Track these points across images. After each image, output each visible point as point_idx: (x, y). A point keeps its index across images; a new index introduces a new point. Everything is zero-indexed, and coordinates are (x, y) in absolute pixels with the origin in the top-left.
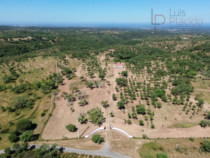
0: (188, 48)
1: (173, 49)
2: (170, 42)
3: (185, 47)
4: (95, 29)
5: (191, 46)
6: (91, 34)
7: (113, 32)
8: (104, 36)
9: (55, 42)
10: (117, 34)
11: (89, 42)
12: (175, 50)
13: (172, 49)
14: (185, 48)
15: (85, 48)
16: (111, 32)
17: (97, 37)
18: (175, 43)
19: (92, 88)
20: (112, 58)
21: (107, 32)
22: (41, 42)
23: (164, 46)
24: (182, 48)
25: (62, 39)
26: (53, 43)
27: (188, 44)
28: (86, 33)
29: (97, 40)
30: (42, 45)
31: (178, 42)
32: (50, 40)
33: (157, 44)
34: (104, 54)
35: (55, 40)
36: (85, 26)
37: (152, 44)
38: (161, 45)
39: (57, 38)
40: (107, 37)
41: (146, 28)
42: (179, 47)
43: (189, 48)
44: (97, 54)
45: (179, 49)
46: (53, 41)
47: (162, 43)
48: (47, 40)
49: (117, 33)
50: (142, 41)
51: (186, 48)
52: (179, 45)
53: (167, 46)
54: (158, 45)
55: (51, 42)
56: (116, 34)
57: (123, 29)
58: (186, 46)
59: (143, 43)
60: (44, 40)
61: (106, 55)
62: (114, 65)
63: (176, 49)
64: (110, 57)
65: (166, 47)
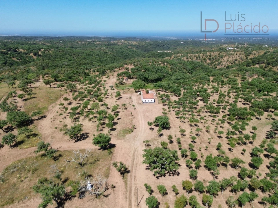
1: (219, 64)
2: (212, 54)
3: (236, 60)
7: (130, 42)
8: (116, 47)
9: (40, 56)
10: (135, 45)
11: (94, 55)
12: (222, 65)
13: (217, 63)
16: (126, 42)
21: (121, 42)
23: (204, 59)
24: (232, 62)
25: (50, 51)
26: (35, 57)
27: (240, 56)
29: (106, 53)
30: (16, 60)
32: (31, 52)
33: (195, 57)
34: (115, 74)
35: (40, 53)
37: (187, 56)
38: (200, 57)
39: (43, 50)
40: (120, 49)
42: (228, 61)
45: (228, 64)
46: (35, 54)
47: (201, 55)
48: (26, 54)
49: (134, 43)
50: (171, 54)
53: (209, 59)
54: (195, 58)
55: (33, 55)
56: (134, 44)
57: (143, 39)
59: (173, 55)
60: (21, 52)
61: (119, 75)
62: (135, 98)
63: (224, 64)
64: (125, 78)
65: (208, 61)
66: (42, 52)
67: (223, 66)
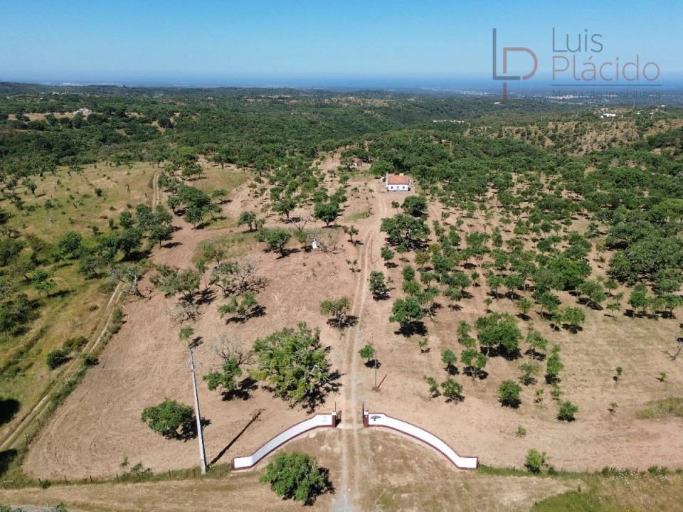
0: (626, 142)
1: (574, 148)
2: (560, 125)
3: (614, 140)
4: (307, 93)
5: (636, 135)
6: (295, 106)
7: (369, 101)
8: (336, 111)
9: (171, 126)
10: (380, 108)
11: (286, 127)
12: (581, 150)
13: (569, 146)
14: (613, 144)
15: (272, 142)
16: (358, 100)
17: (315, 113)
18: (580, 128)
19: (285, 254)
20: (364, 164)
21: (348, 101)
22: (124, 127)
23: (540, 138)
24: (605, 144)
25: (194, 117)
26: (162, 130)
27: (625, 131)
28: (278, 103)
29: (312, 123)
30: (125, 134)
31: (589, 124)
32: (154, 119)
33: (517, 132)
34: (338, 156)
35: (172, 120)
36: (275, 87)
37: (501, 131)
38: (529, 133)
39: (177, 115)
40: (346, 114)
41: (475, 93)
42: (595, 141)
43: (630, 143)
44: (313, 154)
45: (595, 147)
46: (163, 124)
47: (533, 128)
48: (144, 121)
49: (379, 103)
50: (465, 127)
51: (618, 143)
52: (595, 133)
53: (552, 138)
54: (519, 135)
55: (158, 125)
56: (377, 105)
57: (402, 95)
58: (619, 135)
59: (469, 130)
60: (134, 118)
61: (343, 155)
62: (374, 184)
63: (584, 148)
64: (357, 160)
65: (549, 142)
66: (176, 120)
67: (583, 153)
